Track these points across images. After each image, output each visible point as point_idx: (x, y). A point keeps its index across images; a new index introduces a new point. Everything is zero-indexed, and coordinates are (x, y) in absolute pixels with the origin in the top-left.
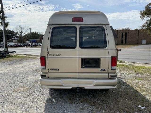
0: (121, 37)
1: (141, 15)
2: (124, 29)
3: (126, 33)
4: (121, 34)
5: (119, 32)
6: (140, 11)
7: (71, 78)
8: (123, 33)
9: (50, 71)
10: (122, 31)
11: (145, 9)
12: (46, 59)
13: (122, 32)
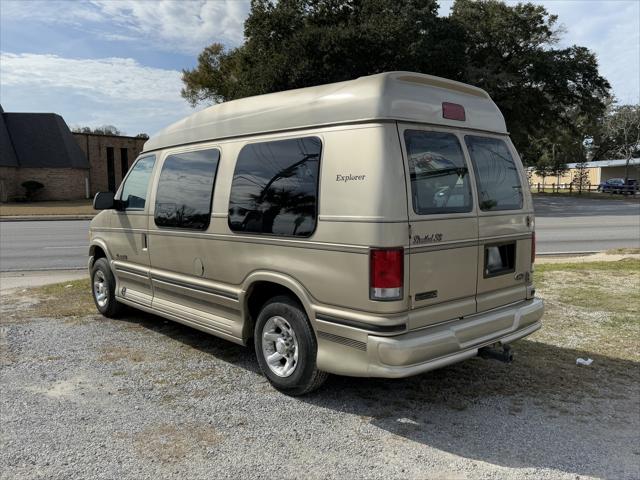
0: (106, 164)
1: (185, 86)
2: (93, 130)
3: (124, 151)
4: (104, 151)
5: (93, 142)
6: (184, 71)
7: (462, 318)
8: (110, 151)
9: (415, 304)
10: (106, 140)
11: (198, 63)
12: (406, 257)
13: (106, 143)
